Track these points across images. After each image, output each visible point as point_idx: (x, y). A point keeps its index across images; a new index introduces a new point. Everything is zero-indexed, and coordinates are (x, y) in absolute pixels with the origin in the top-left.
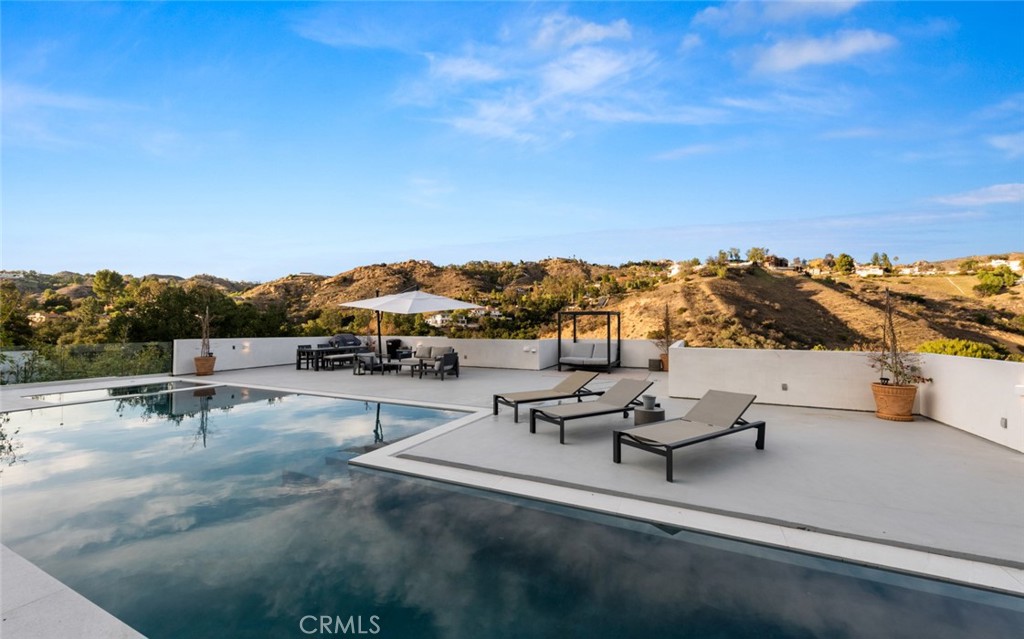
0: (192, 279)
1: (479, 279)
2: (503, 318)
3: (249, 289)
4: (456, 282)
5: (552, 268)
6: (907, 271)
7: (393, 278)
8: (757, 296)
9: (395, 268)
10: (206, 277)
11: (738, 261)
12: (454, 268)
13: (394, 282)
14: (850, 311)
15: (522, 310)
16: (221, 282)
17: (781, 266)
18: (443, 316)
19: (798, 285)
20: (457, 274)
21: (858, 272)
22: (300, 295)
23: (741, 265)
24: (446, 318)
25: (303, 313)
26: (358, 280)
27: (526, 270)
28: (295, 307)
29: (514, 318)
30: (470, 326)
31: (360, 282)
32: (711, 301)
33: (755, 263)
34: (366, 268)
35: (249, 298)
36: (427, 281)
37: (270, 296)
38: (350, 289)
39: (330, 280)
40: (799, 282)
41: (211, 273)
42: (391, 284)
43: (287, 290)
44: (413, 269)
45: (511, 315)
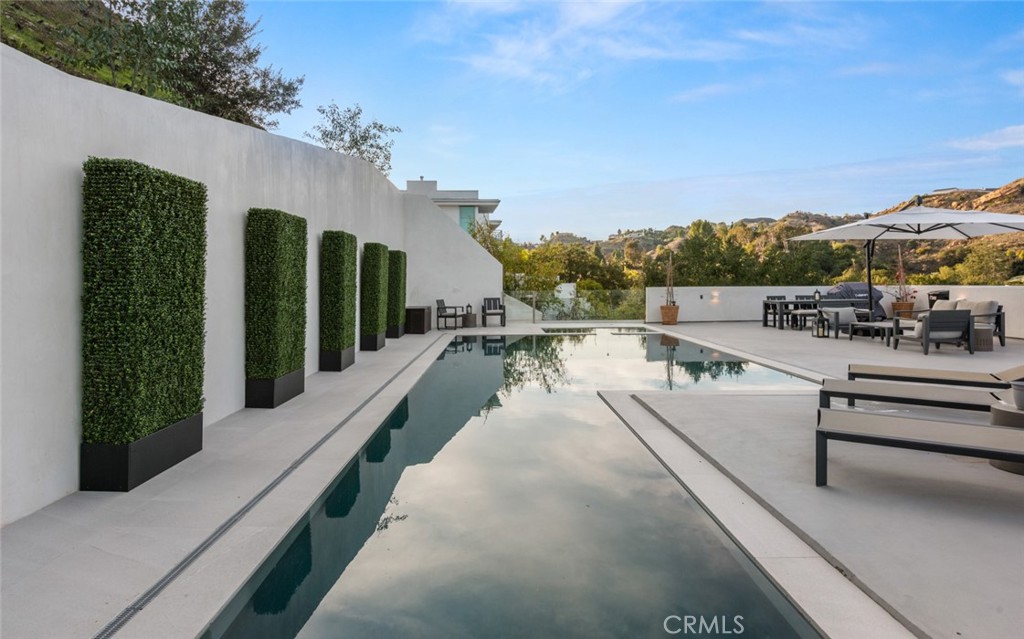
0: (784, 220)
39: (992, 195)
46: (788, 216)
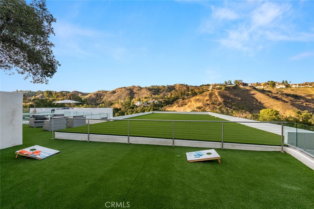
0: (72, 92)
1: (153, 91)
2: (158, 103)
3: (87, 95)
4: (146, 92)
5: (177, 87)
6: (294, 86)
7: (127, 91)
8: (234, 95)
9: (128, 88)
10: (76, 92)
11: (231, 84)
12: (146, 88)
13: (127, 92)
14: (265, 100)
15: (164, 100)
16: (80, 93)
17: (245, 85)
18: (140, 103)
19: (249, 92)
20: (146, 90)
21: (277, 87)
22: (101, 97)
23: (231, 85)
24: (141, 103)
25: (101, 102)
26: (117, 92)
27: (169, 88)
28: (99, 100)
29: (161, 103)
30: (148, 105)
31: (118, 92)
32: (217, 97)
33: (236, 85)
34: (120, 88)
35: (86, 98)
36: (137, 92)
37: (92, 97)
38: (115, 95)
39: (109, 92)
40: (250, 91)
41: (77, 91)
42: (127, 93)
43: (97, 95)
44: (133, 88)
45: (161, 102)
46: (73, 91)
